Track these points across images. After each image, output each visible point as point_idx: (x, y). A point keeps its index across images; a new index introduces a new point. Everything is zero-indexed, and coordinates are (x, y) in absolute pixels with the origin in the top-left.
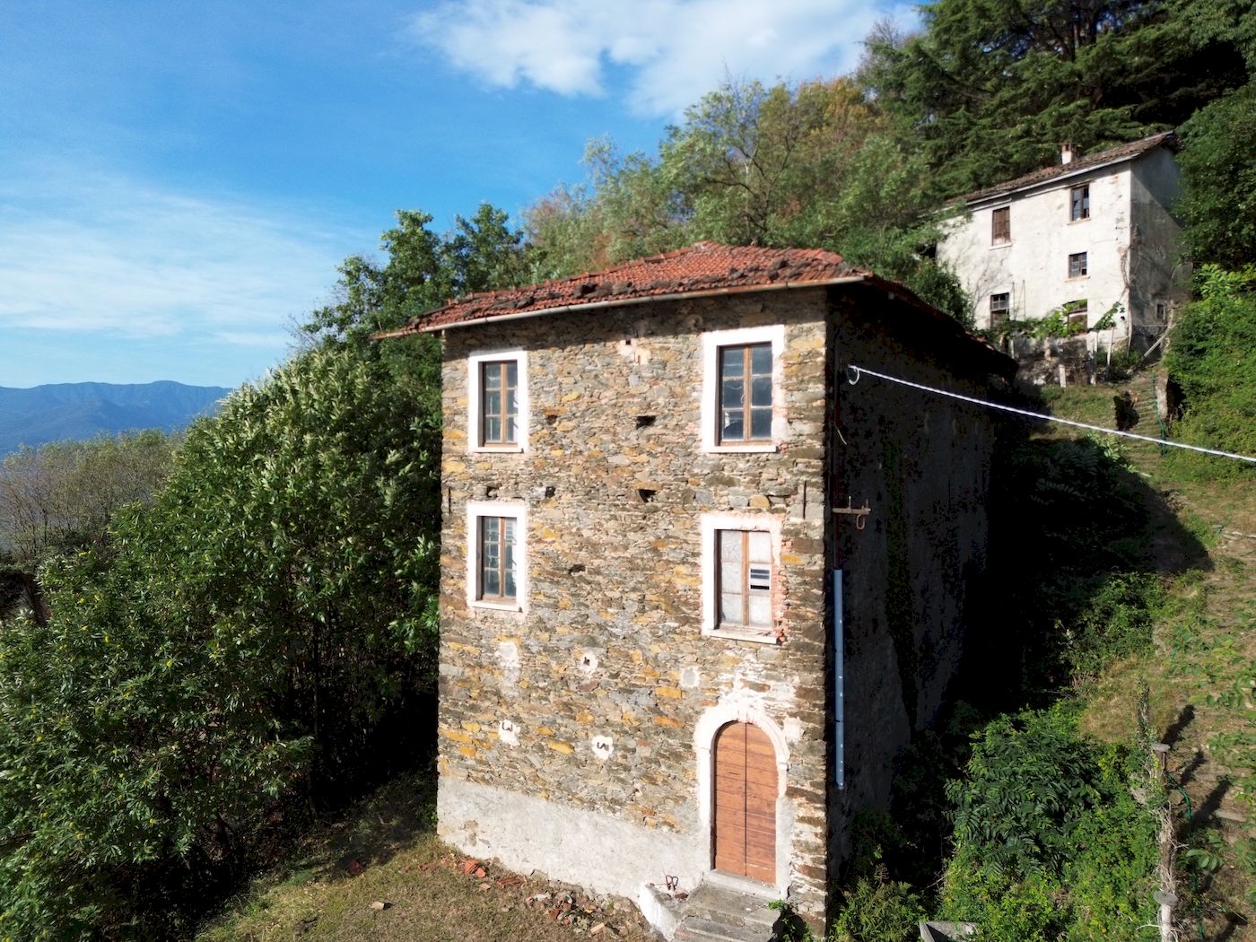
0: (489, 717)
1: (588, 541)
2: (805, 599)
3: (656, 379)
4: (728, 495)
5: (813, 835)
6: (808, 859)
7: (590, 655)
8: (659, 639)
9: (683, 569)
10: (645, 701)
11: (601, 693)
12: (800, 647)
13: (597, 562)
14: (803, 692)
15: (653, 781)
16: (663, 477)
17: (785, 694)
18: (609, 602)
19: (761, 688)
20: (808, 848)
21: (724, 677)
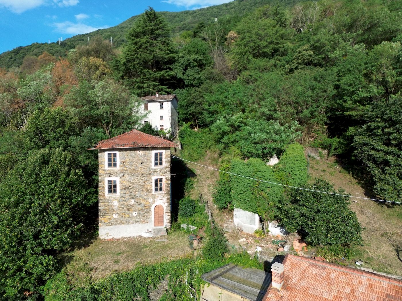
0: (111, 214)
1: (132, 182)
2: (168, 187)
3: (144, 157)
4: (156, 174)
5: (169, 217)
6: (168, 221)
7: (133, 200)
8: (145, 196)
9: (150, 185)
10: (143, 205)
11: (134, 206)
12: (167, 193)
13: (134, 186)
14: (168, 199)
15: (144, 217)
16: (145, 172)
17: (165, 200)
18: (136, 191)
19: (162, 200)
20: (168, 219)
21: (156, 199)
